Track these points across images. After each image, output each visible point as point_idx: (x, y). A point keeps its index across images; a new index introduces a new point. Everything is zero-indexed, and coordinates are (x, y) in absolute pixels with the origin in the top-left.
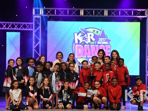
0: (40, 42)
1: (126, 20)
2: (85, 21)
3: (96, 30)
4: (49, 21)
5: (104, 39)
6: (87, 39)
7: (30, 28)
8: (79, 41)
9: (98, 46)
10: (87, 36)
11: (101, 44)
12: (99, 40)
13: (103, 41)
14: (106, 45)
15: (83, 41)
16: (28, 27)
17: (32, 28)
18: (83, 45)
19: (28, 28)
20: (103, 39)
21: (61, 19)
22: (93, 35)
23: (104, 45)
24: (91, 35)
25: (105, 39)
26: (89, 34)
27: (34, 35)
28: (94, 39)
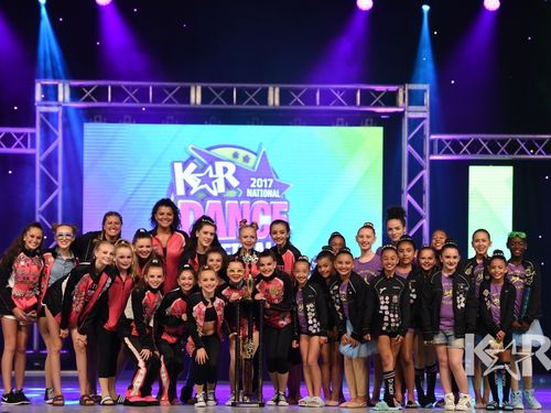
0: (59, 192)
1: (338, 120)
2: (208, 123)
3: (242, 153)
4: (88, 122)
5: (268, 183)
6: (213, 183)
7: (26, 146)
8: (188, 188)
9: (248, 202)
10: (214, 173)
11: (260, 198)
12: (253, 185)
13: (263, 188)
14: (275, 199)
15: (202, 187)
16: (18, 141)
17: (33, 146)
18: (203, 202)
19: (18, 146)
20: (265, 180)
21: (130, 118)
22: (232, 169)
23: (268, 199)
24: (225, 170)
25: (271, 181)
26: (219, 165)
27: (39, 167)
28: (234, 183)
